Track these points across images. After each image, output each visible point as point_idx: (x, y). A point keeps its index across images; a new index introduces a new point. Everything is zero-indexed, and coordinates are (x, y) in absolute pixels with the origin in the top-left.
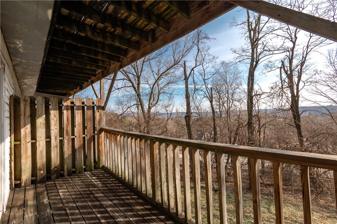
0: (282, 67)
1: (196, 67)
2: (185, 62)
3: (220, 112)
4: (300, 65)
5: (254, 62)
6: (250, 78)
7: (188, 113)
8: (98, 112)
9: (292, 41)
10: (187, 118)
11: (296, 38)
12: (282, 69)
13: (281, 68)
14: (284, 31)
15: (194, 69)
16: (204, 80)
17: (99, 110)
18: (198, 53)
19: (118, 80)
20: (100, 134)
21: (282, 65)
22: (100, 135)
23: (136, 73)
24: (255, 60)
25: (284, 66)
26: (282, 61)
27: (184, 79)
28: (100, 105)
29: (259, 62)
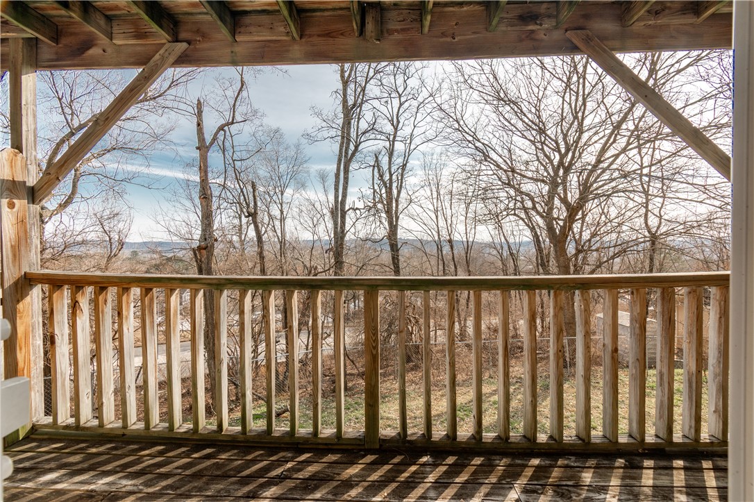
3: (242, 242)
4: (402, 167)
7: (205, 239)
8: (11, 205)
10: (204, 252)
17: (15, 201)
20: (18, 302)
22: (20, 306)
27: (197, 148)
28: (19, 178)
29: (359, 148)
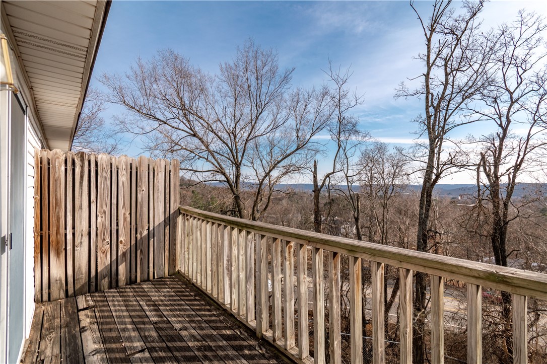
0: (482, 164)
1: (334, 172)
2: (315, 161)
4: (513, 168)
5: (433, 175)
6: (424, 195)
9: (501, 125)
11: (509, 121)
12: (482, 169)
13: (479, 165)
14: (489, 104)
15: (330, 176)
16: (347, 177)
18: (338, 150)
19: (204, 172)
21: (481, 160)
23: (234, 159)
24: (435, 171)
25: (484, 163)
26: (481, 153)
27: (313, 191)
29: (441, 176)
